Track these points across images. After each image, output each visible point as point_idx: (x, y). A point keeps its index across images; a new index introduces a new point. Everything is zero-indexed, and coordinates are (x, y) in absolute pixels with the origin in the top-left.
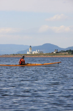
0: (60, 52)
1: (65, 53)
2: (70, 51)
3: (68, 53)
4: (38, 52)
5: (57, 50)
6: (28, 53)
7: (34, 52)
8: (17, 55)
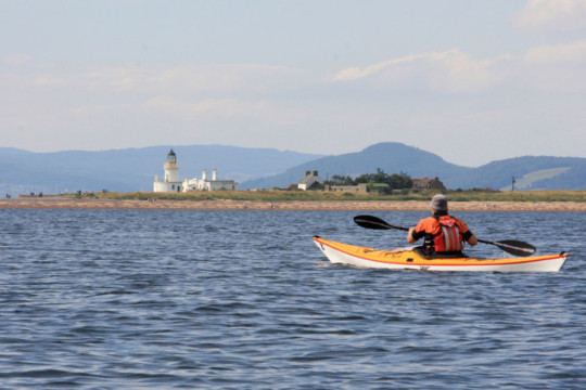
0: (327, 183)
1: (351, 189)
2: (380, 178)
3: (368, 190)
4: (212, 182)
5: (316, 173)
6: (158, 188)
7: (191, 182)
8: (92, 195)
